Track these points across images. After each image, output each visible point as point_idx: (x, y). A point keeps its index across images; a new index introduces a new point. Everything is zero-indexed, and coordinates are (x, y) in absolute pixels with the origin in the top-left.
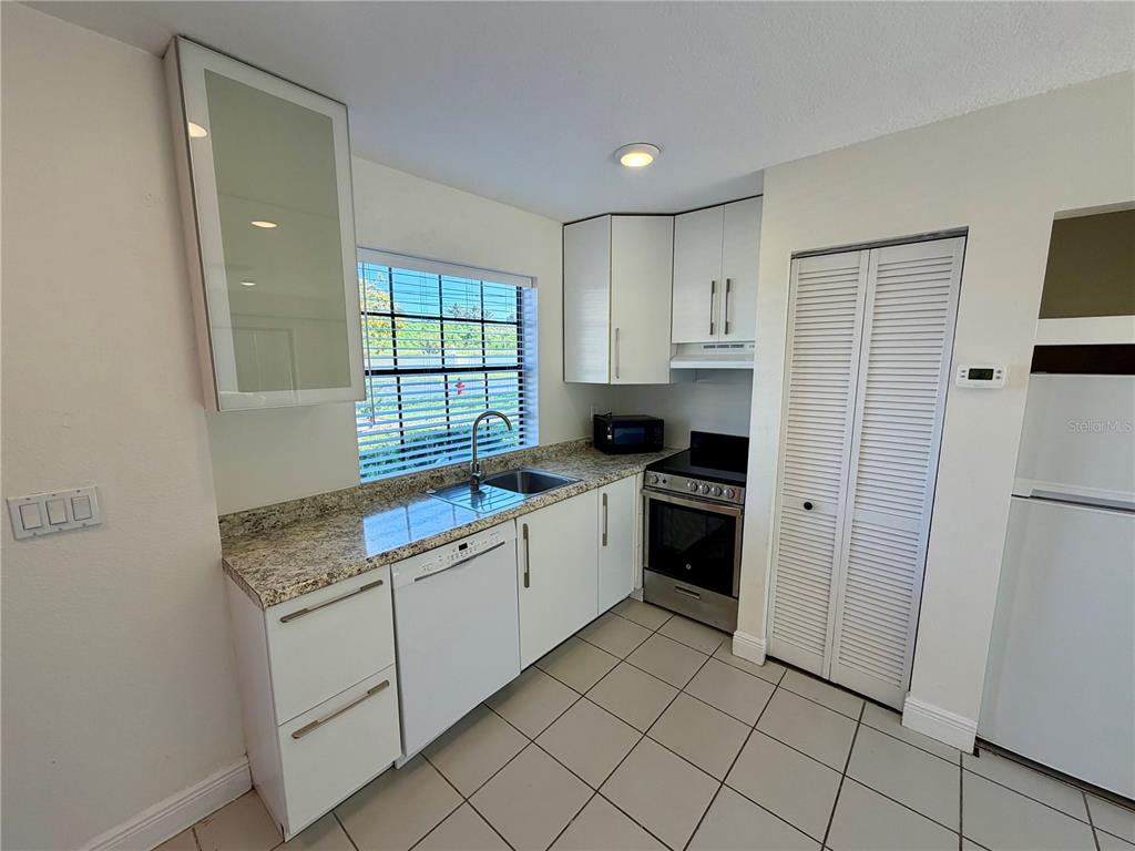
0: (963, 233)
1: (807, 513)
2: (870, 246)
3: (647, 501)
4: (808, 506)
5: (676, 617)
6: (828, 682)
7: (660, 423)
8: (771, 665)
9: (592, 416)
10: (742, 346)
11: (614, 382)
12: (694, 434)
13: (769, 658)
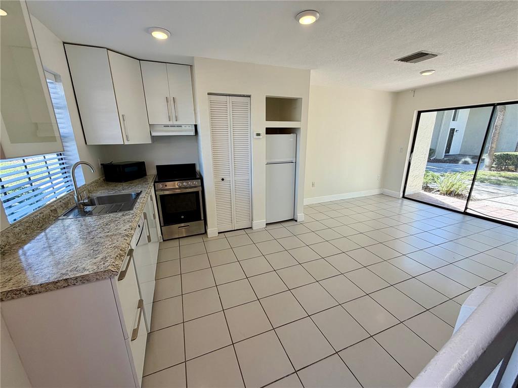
0: (249, 96)
1: (223, 182)
2: (229, 95)
3: (158, 197)
4: (223, 179)
5: (180, 239)
6: (234, 230)
7: (143, 164)
8: (220, 234)
9: (100, 165)
10: (181, 126)
11: (126, 143)
12: (158, 167)
13: (219, 233)
